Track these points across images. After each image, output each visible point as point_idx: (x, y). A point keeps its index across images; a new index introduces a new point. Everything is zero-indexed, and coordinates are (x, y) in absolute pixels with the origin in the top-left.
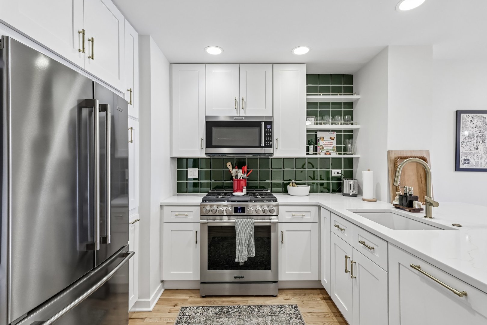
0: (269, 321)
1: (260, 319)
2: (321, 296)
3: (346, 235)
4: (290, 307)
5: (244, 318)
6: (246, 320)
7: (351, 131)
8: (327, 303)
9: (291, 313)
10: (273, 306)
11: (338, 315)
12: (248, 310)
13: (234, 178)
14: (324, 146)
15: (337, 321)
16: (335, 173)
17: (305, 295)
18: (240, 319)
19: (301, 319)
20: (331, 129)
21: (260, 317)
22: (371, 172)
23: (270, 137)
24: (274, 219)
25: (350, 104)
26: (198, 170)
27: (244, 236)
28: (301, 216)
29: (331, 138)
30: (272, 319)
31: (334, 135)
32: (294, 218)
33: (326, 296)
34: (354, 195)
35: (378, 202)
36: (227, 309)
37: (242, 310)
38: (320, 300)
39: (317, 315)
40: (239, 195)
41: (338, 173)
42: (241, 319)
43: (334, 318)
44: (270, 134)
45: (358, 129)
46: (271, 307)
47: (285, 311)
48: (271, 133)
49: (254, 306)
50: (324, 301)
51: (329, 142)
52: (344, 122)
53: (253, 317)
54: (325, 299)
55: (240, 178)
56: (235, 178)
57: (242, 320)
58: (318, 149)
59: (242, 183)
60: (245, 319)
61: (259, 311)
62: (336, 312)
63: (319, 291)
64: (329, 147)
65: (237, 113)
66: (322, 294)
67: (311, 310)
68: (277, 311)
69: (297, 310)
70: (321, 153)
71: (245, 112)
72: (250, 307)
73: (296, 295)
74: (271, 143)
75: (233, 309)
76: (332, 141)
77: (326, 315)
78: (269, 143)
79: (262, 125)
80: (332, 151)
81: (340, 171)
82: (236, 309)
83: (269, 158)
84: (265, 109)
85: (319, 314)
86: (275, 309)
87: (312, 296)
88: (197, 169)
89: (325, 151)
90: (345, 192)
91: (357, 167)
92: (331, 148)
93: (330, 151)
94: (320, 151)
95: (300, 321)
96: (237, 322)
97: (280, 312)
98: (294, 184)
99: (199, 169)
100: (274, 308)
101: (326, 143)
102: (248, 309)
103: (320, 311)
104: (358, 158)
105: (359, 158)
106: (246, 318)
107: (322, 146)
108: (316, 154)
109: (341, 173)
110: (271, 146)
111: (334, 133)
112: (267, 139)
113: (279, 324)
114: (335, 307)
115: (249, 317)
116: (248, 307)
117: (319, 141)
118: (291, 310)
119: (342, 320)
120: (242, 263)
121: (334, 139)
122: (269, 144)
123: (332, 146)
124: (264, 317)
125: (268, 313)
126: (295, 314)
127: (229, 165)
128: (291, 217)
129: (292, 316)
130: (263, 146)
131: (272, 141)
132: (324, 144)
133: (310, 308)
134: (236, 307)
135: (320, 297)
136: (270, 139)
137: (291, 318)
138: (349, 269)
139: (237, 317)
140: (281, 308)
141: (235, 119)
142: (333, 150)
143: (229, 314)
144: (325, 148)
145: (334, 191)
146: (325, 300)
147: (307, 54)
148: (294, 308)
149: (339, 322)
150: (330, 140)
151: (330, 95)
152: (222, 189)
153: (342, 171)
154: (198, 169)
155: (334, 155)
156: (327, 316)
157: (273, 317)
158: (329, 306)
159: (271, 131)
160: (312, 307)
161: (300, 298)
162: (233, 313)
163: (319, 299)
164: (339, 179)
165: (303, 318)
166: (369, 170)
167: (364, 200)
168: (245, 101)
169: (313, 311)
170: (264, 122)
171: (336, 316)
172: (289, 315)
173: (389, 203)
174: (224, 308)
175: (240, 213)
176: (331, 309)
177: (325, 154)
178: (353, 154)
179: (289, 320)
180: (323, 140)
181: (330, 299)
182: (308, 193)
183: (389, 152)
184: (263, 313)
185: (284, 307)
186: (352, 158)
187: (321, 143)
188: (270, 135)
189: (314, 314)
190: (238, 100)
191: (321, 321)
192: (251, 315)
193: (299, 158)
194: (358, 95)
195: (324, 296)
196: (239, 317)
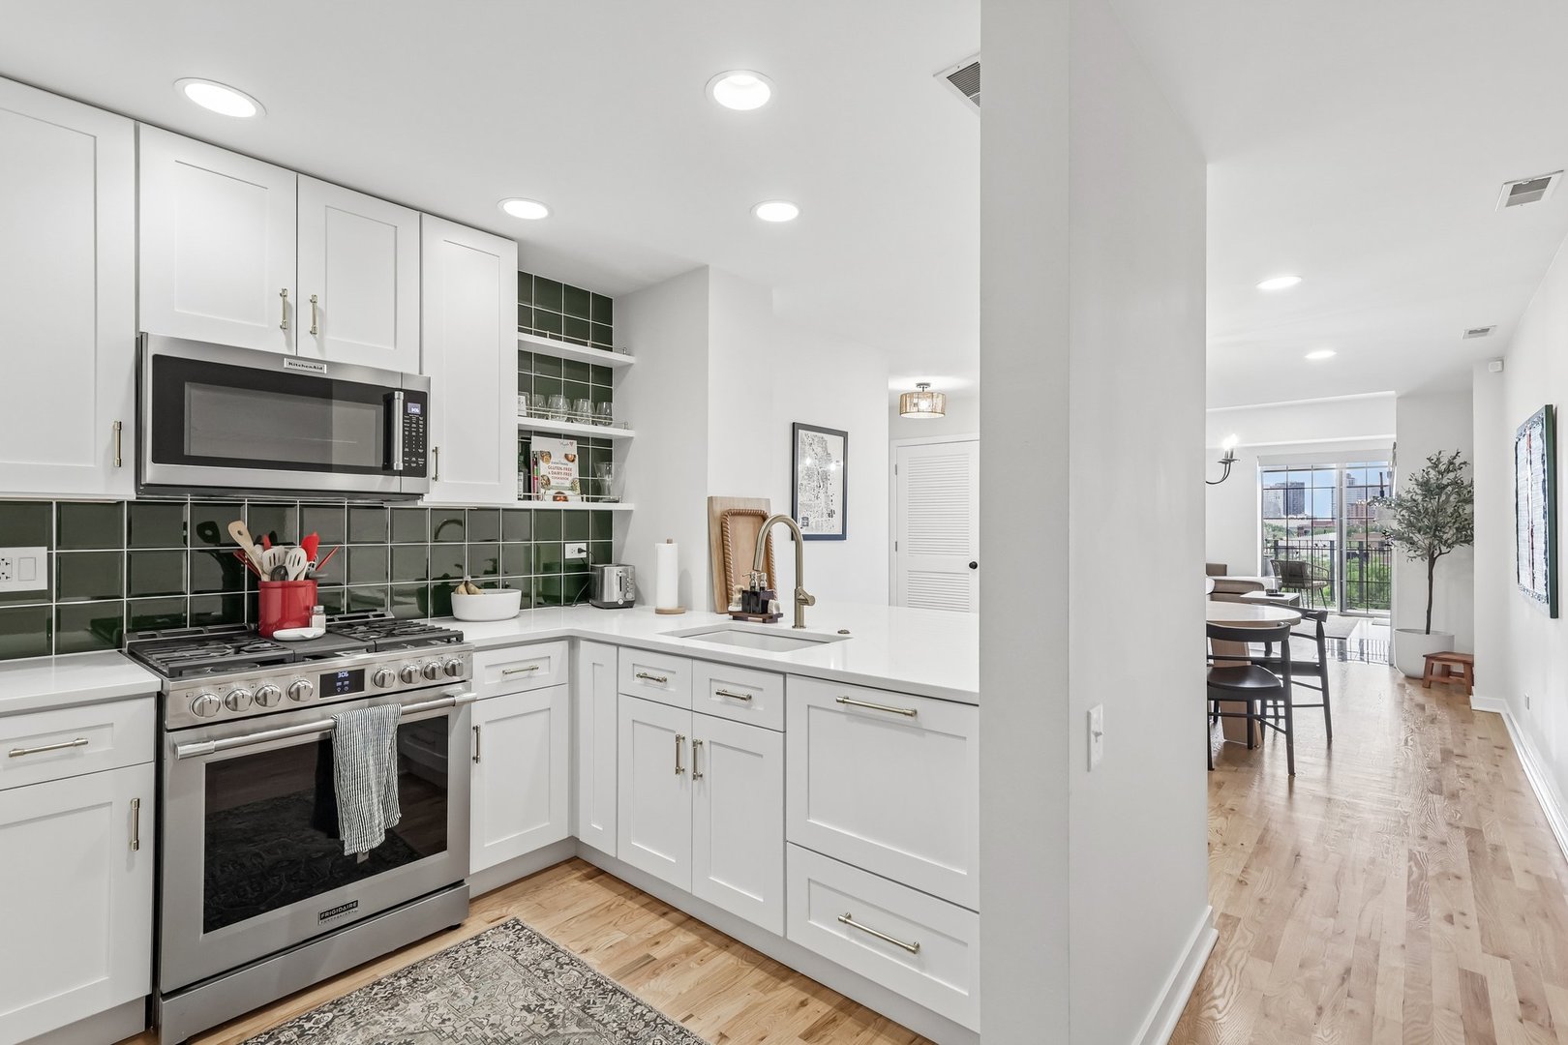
0: (461, 985)
1: (430, 996)
2: (578, 874)
3: (673, 692)
4: (502, 929)
5: (377, 1017)
6: (387, 1018)
7: (608, 442)
8: (597, 882)
9: (511, 942)
10: (452, 949)
11: (634, 894)
12: (376, 994)
13: (265, 578)
14: (550, 476)
15: (637, 906)
16: (572, 551)
17: (538, 888)
18: (362, 1026)
19: (543, 941)
20: (563, 433)
21: (427, 992)
22: (674, 545)
23: (418, 441)
24: (459, 693)
25: (605, 373)
26: (50, 556)
27: (371, 762)
28: (527, 673)
29: (566, 456)
30: (467, 980)
31: (572, 448)
32: (507, 681)
33: (589, 870)
34: (629, 605)
35: (687, 613)
36: (296, 1030)
37: (356, 1004)
38: (580, 883)
39: (591, 916)
40: (309, 636)
41: (580, 551)
42: (367, 1024)
43: (629, 903)
44: (418, 432)
45: (630, 439)
46: (447, 954)
47: (494, 945)
48: (421, 430)
49: (388, 977)
50: (590, 881)
51: (563, 466)
52: (598, 418)
53: (405, 1002)
54: (589, 877)
55: (296, 579)
56: (272, 579)
57: (373, 1025)
58: (536, 484)
59: (305, 596)
60: (382, 1020)
61: (415, 980)
62: (627, 890)
63: (567, 868)
64: (563, 481)
65: (289, 344)
66: (578, 869)
67: (569, 914)
68: (471, 955)
69: (523, 928)
70: (546, 497)
71: (321, 348)
72: (379, 983)
73: (515, 898)
74: (421, 461)
75: (317, 1016)
76: (570, 465)
77: (610, 906)
78: (414, 459)
79: (396, 401)
80: (570, 493)
81: (583, 546)
82: (331, 1011)
83: (382, 508)
84: (392, 348)
85: (594, 912)
86: (462, 952)
87: (556, 883)
88: (44, 550)
89: (552, 492)
90: (606, 599)
91: (625, 534)
92: (568, 484)
93: (567, 493)
94: (543, 491)
95: (544, 945)
96: (359, 1039)
97: (479, 953)
98: (472, 588)
99: (54, 552)
100: (457, 952)
101: (556, 471)
102: (373, 992)
103: (592, 904)
104: (629, 513)
105: (632, 511)
106: (383, 1016)
107: (546, 478)
108: (530, 498)
109: (587, 551)
110: (421, 472)
111: (572, 444)
112: (410, 448)
113: (491, 978)
114: (620, 883)
115: (392, 1008)
116: (372, 989)
117: (536, 463)
118: (507, 936)
119: (647, 900)
120: (364, 854)
121: (573, 461)
122: (414, 462)
123: (570, 478)
124: (441, 984)
125: (447, 971)
126: (523, 939)
127: (239, 533)
128: (499, 681)
129: (517, 946)
130: (401, 468)
131: (424, 455)
132: (550, 471)
133: (566, 909)
134: (326, 1009)
135: (575, 878)
136: (418, 447)
137: (516, 952)
138: (687, 763)
139: (349, 1028)
140: (477, 943)
141: (290, 367)
142: (572, 489)
143: (314, 1035)
144: (553, 482)
145: (570, 601)
146: (591, 879)
147: (542, 220)
148: (513, 928)
149: (642, 906)
150: (566, 461)
151: (560, 339)
152: (186, 626)
153: (588, 544)
154: (50, 548)
155: (576, 502)
156: (612, 907)
157: (467, 972)
158: (606, 886)
159: (421, 422)
160: (570, 906)
161: (527, 900)
162: (327, 1026)
163: (576, 883)
164: (582, 566)
165: (547, 936)
166: (669, 542)
167: (659, 612)
168: (321, 310)
169: (578, 913)
170: (402, 393)
171: (631, 899)
172: (509, 948)
173: (711, 611)
174: (280, 1032)
175: (343, 692)
176: (611, 889)
177: (555, 499)
178: (617, 502)
179: (515, 958)
180: (548, 461)
181: (601, 872)
182: (515, 608)
183: (710, 499)
184: (431, 977)
185: (485, 938)
186: (610, 513)
187: (543, 469)
188: (417, 436)
189: (583, 917)
190: (291, 299)
191: (608, 921)
192: (393, 1001)
193: (480, 509)
194: (629, 355)
195: (584, 872)
196: (356, 1024)
